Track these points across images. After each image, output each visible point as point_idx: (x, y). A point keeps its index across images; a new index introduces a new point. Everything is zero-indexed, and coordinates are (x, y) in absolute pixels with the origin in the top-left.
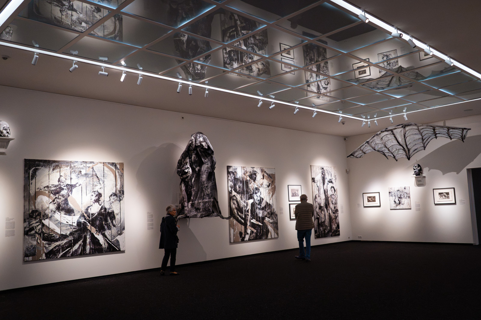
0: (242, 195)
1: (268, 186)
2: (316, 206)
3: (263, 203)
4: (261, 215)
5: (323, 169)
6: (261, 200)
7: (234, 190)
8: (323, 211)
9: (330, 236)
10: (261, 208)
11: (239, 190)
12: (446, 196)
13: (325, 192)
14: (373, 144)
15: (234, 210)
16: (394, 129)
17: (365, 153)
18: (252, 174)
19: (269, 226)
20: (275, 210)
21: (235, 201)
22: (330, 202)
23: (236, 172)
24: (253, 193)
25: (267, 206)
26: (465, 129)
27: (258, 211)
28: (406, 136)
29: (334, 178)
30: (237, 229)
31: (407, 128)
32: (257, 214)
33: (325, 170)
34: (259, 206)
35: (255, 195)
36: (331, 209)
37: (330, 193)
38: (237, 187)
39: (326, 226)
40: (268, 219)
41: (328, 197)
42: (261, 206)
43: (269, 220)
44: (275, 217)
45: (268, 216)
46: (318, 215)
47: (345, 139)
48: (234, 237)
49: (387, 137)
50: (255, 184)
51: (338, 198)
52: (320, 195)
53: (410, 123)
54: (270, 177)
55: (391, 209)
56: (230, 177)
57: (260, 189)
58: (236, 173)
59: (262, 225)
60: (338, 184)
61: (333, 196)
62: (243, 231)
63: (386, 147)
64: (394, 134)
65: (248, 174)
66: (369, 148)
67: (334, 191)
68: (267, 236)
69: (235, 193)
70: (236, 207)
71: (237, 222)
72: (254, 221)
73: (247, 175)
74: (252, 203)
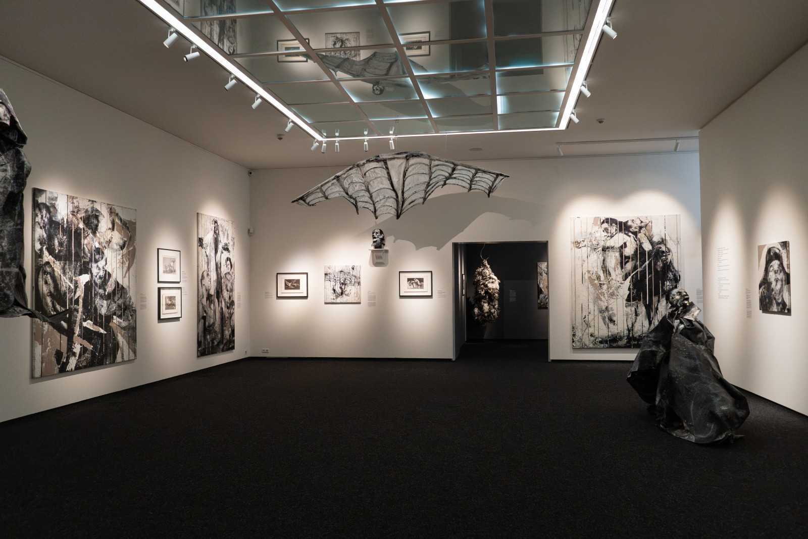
0: (65, 264)
1: (122, 248)
2: (203, 294)
3: (109, 283)
4: (103, 311)
5: (216, 222)
6: (107, 276)
7: (47, 248)
8: (212, 305)
9: (221, 351)
10: (105, 294)
11: (60, 251)
12: (419, 284)
13: (218, 267)
14: (346, 183)
15: (45, 299)
16: (391, 159)
17: (327, 198)
18: (89, 216)
19: (119, 335)
20: (133, 300)
21: (49, 276)
22: (224, 288)
23: (54, 206)
24: (91, 260)
25: (117, 290)
26: (501, 175)
27: (98, 301)
28: (407, 175)
29: (231, 243)
30: (51, 346)
31: (412, 161)
32: (96, 309)
33: (220, 225)
34: (101, 291)
35: (94, 265)
36: (225, 300)
37: (224, 269)
38: (56, 242)
39: (215, 332)
40: (118, 319)
41: (221, 277)
42: (105, 290)
43: (120, 323)
44: (131, 316)
45: (119, 313)
46: (205, 311)
47: (251, 173)
48: (44, 365)
49: (375, 172)
50: (95, 240)
51: (235, 280)
52: (209, 273)
53: (420, 153)
54: (126, 226)
55: (326, 303)
56: (40, 216)
57: (106, 251)
58: (55, 208)
59: (105, 333)
60: (235, 255)
61: (228, 277)
62: (64, 349)
63: (369, 192)
64: (387, 168)
65: (82, 214)
66: (338, 188)
67: (229, 266)
68: (115, 357)
69: (51, 257)
70: (50, 292)
71: (51, 328)
72: (89, 324)
73: (79, 216)
74: (87, 283)
